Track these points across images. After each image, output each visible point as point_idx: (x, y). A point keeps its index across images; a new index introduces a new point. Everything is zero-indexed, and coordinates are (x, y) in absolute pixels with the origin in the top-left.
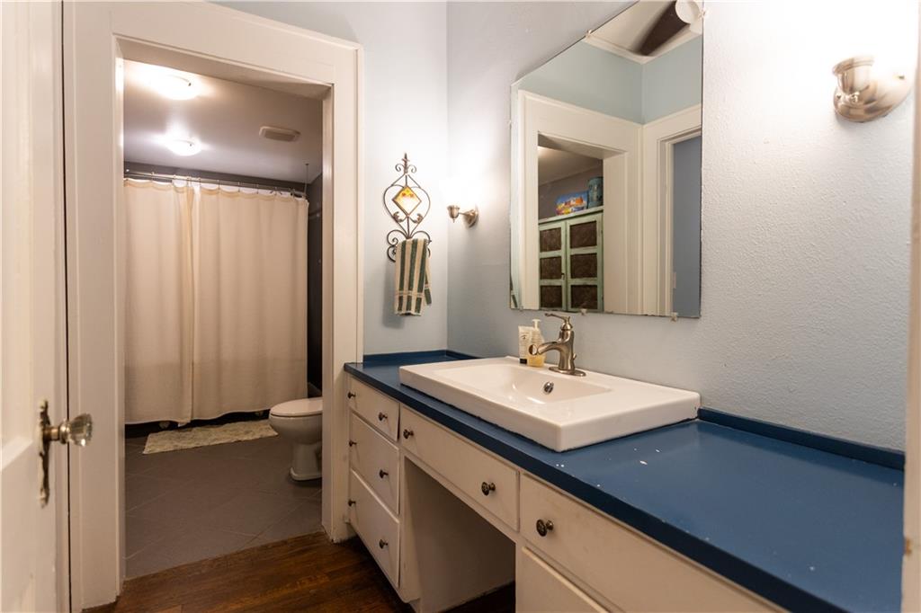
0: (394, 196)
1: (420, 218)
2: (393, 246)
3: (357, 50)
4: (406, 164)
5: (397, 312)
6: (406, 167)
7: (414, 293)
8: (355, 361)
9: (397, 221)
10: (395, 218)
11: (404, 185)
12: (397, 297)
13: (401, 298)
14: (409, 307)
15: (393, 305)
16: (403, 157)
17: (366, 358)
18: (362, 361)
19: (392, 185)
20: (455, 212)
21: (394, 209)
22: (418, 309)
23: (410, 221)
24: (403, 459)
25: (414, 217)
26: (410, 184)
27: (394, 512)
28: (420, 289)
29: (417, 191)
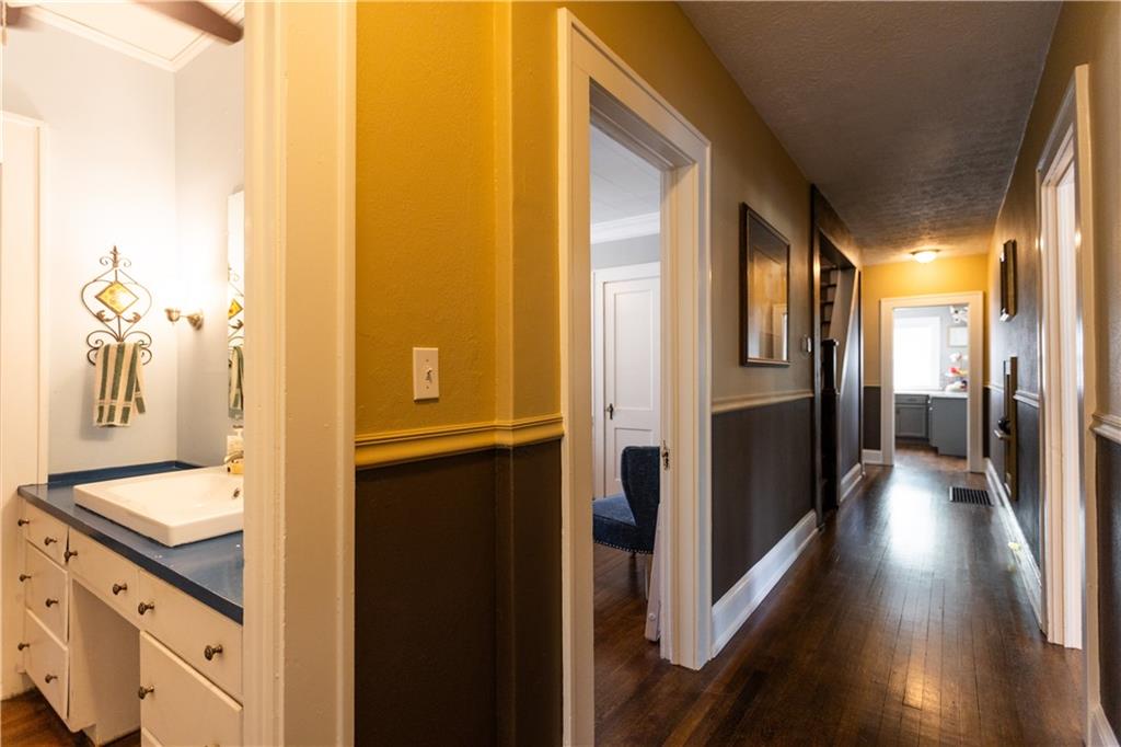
0: (99, 292)
1: (137, 318)
2: (97, 349)
3: (38, 128)
4: (115, 258)
5: (95, 423)
6: (115, 262)
7: (120, 403)
8: (35, 483)
9: (102, 321)
10: (99, 317)
11: (113, 280)
12: (97, 407)
13: (101, 409)
14: (111, 417)
15: (92, 416)
16: (112, 250)
17: (52, 478)
18: (46, 481)
19: (95, 281)
20: (174, 316)
21: (97, 307)
22: (125, 418)
23: (122, 321)
24: (71, 583)
25: (128, 315)
26: (121, 278)
27: (62, 640)
28: (128, 397)
29: (133, 288)
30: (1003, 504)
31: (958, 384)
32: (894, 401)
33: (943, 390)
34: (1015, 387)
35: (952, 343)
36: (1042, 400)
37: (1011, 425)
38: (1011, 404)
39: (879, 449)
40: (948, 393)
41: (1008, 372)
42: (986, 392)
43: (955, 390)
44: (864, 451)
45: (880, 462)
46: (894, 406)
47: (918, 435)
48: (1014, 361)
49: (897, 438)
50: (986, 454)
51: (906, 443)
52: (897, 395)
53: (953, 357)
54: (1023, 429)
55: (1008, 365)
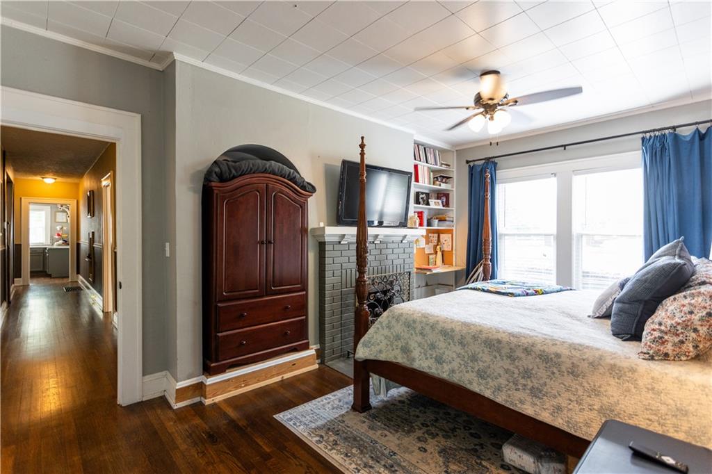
30: (88, 288)
31: (61, 242)
32: (29, 251)
33: (53, 245)
34: (94, 242)
35: (57, 220)
36: (103, 246)
37: (92, 256)
38: (91, 248)
39: (20, 277)
40: (55, 246)
41: (91, 237)
42: (78, 245)
43: (59, 245)
44: (15, 279)
45: (21, 284)
46: (29, 255)
47: (39, 269)
48: (93, 233)
49: (31, 272)
50: (78, 272)
51: (35, 274)
52: (31, 248)
53: (58, 228)
54: (96, 256)
55: (91, 235)
